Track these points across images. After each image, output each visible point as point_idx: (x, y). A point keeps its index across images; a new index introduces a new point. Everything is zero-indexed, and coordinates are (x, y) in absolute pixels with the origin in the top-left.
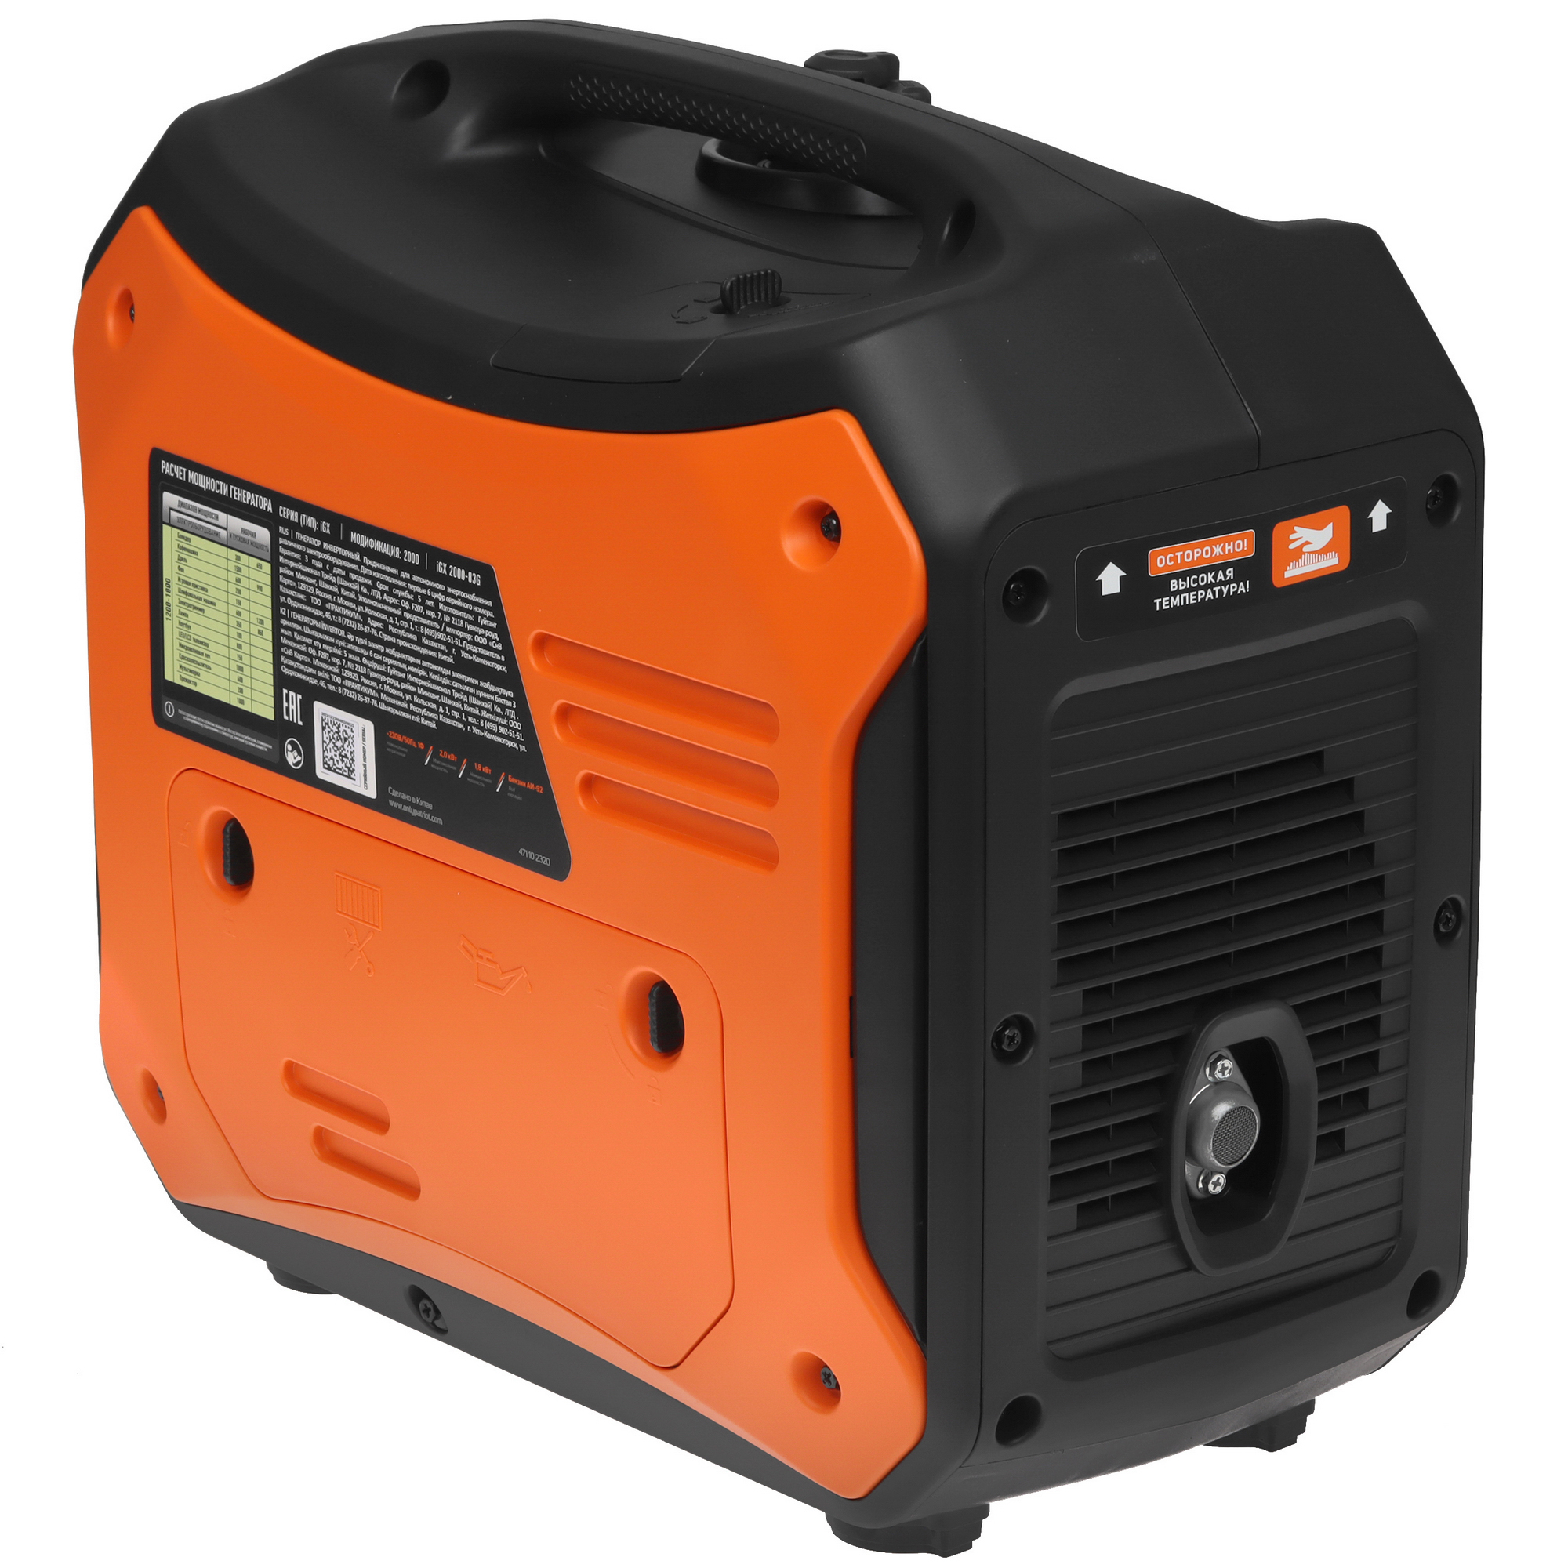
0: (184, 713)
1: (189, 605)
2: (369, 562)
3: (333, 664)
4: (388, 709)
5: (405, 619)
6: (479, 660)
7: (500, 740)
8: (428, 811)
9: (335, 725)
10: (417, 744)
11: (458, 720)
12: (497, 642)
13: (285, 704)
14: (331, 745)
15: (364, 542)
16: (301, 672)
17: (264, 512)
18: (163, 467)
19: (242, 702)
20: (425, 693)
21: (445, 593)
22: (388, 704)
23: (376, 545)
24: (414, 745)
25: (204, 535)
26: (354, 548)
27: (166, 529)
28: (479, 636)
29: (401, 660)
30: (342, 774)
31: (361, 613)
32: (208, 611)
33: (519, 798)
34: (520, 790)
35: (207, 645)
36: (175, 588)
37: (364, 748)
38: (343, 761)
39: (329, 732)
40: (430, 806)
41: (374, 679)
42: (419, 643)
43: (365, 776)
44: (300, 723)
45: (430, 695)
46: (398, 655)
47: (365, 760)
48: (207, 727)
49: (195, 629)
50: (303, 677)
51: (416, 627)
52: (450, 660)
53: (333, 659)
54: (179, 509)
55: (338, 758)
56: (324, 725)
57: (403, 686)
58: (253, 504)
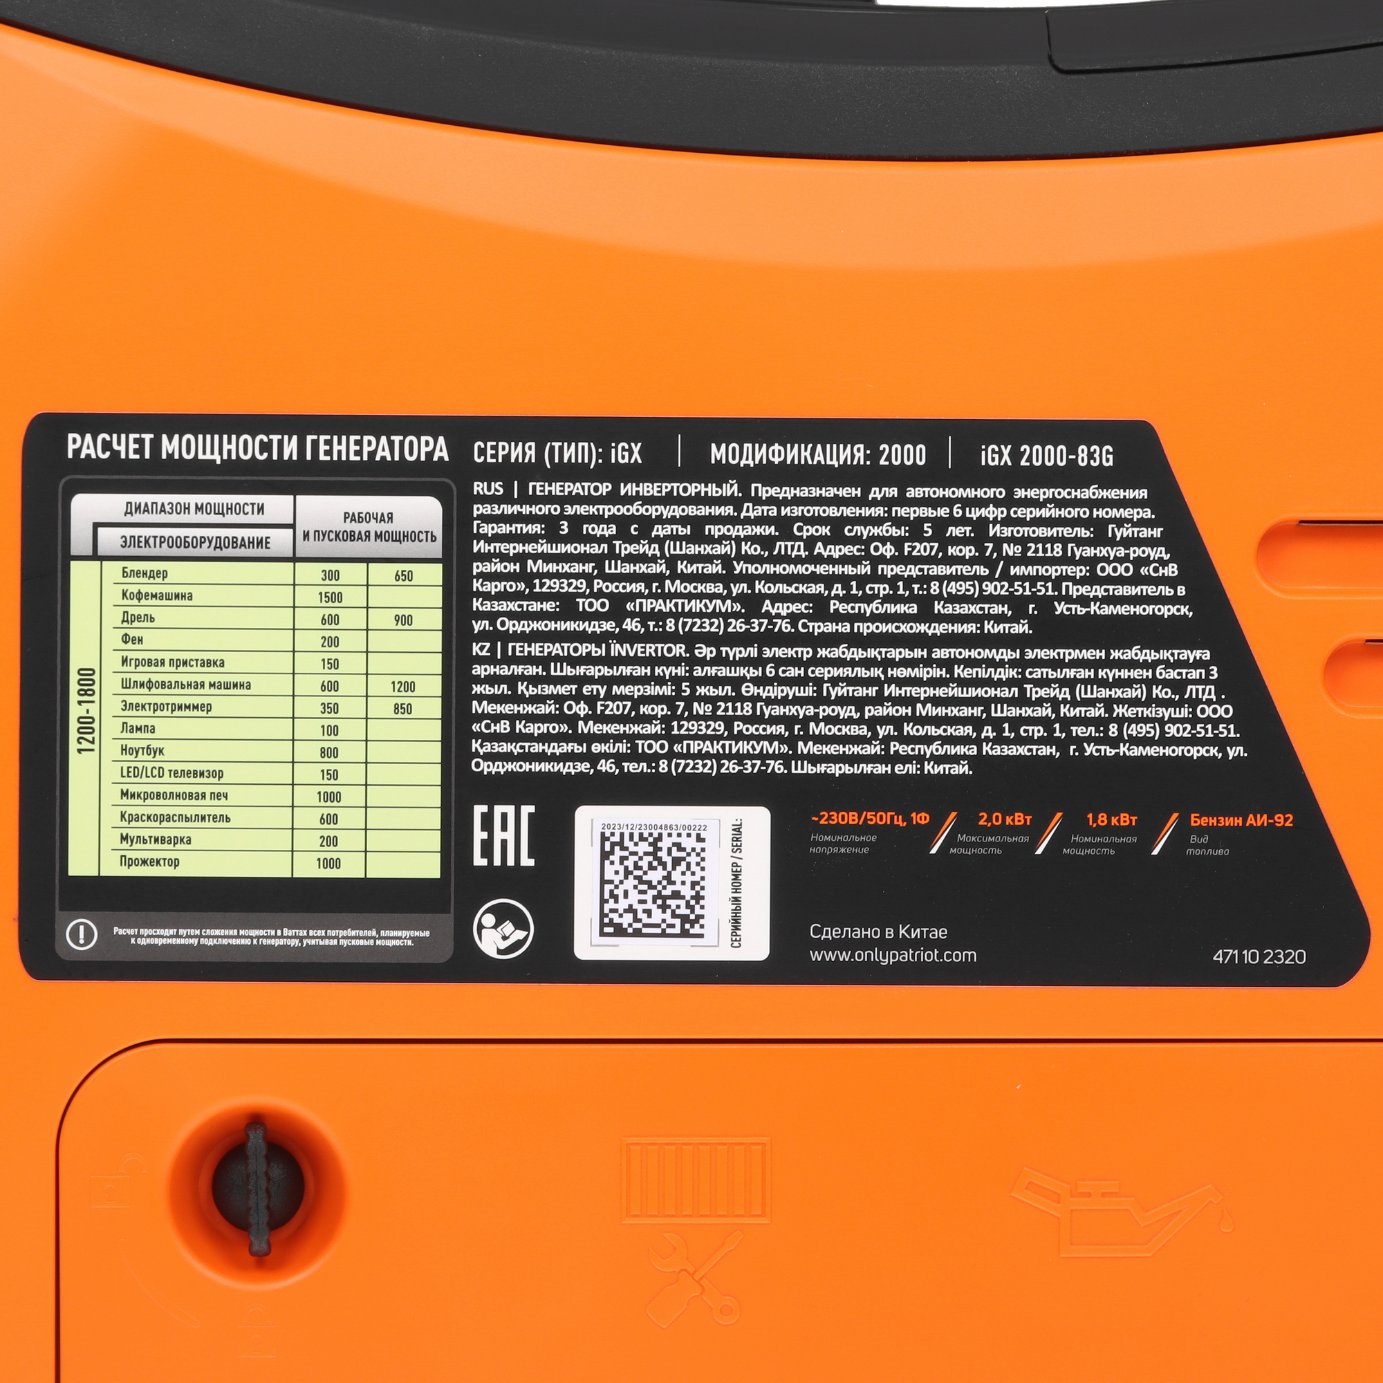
0: (131, 932)
1: (157, 707)
2: (765, 492)
3: (648, 719)
4: (821, 768)
5: (882, 579)
6: (1108, 610)
7: (1179, 751)
8: (940, 945)
9: (642, 838)
10: (907, 819)
11: (1041, 741)
12: (1163, 563)
13: (479, 835)
14: (631, 882)
15: (753, 454)
16: (541, 757)
17: (429, 466)
18: (71, 447)
19: (335, 864)
20: (941, 711)
21: (1009, 502)
22: (814, 759)
23: (777, 454)
24: (899, 822)
25: (218, 553)
26: (721, 473)
27: (82, 575)
28: (1109, 563)
29: (867, 663)
30: (664, 934)
31: (740, 598)
32: (222, 704)
33: (1220, 852)
34: (1218, 836)
35: (220, 774)
36: (110, 683)
37: (735, 865)
38: (664, 908)
39: (623, 859)
40: (940, 933)
41: (774, 720)
42: (926, 615)
43: (736, 922)
44: (526, 861)
45: (954, 711)
46: (859, 654)
47: (736, 889)
48: (211, 942)
49: (173, 751)
50: (545, 767)
51: (916, 587)
52: (1022, 628)
53: (644, 709)
54: (129, 519)
55: (649, 905)
56: (607, 848)
57: (870, 712)
58: (383, 458)
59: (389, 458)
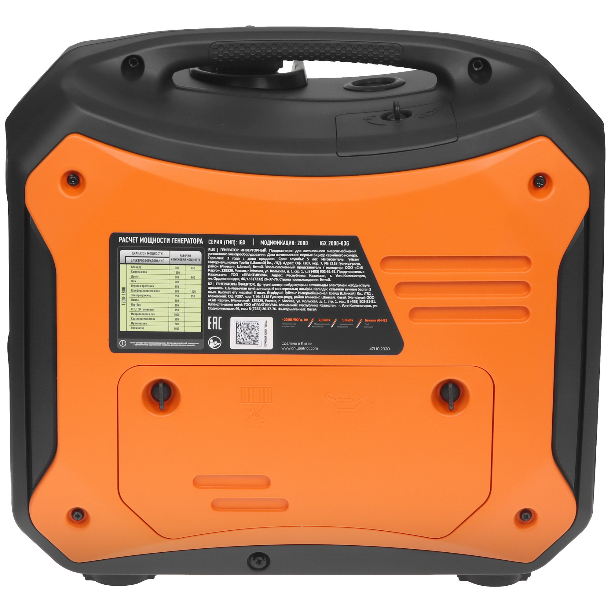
0: (134, 343)
1: (139, 296)
2: (272, 251)
3: (247, 299)
4: (284, 309)
5: (298, 269)
6: (347, 276)
7: (362, 306)
8: (310, 346)
9: (245, 324)
10: (303, 320)
11: (332, 304)
12: (360, 266)
13: (209, 323)
14: (243, 333)
15: (270, 243)
16: (223, 307)
17: (199, 244)
18: (120, 240)
19: (178, 329)
20: (311, 297)
21: (326, 253)
22: (283, 307)
23: (275, 243)
24: (301, 321)
25: (152, 263)
26: (263, 247)
27: (122, 267)
28: (348, 266)
29: (294, 287)
30: (250, 344)
31: (267, 273)
32: (153, 295)
33: (371, 327)
34: (371, 324)
35: (153, 310)
36: (129, 290)
37: (265, 329)
38: (250, 338)
39: (241, 328)
40: (310, 344)
41: (274, 299)
42: (308, 277)
43: (265, 341)
44: (220, 328)
45: (313, 297)
46: (292, 285)
47: (266, 334)
48: (151, 345)
49: (142, 305)
50: (224, 309)
51: (305, 271)
52: (329, 280)
53: (246, 297)
54: (133, 255)
55: (247, 338)
56: (238, 326)
57: (295, 297)
58: (189, 243)
59: (190, 243)
